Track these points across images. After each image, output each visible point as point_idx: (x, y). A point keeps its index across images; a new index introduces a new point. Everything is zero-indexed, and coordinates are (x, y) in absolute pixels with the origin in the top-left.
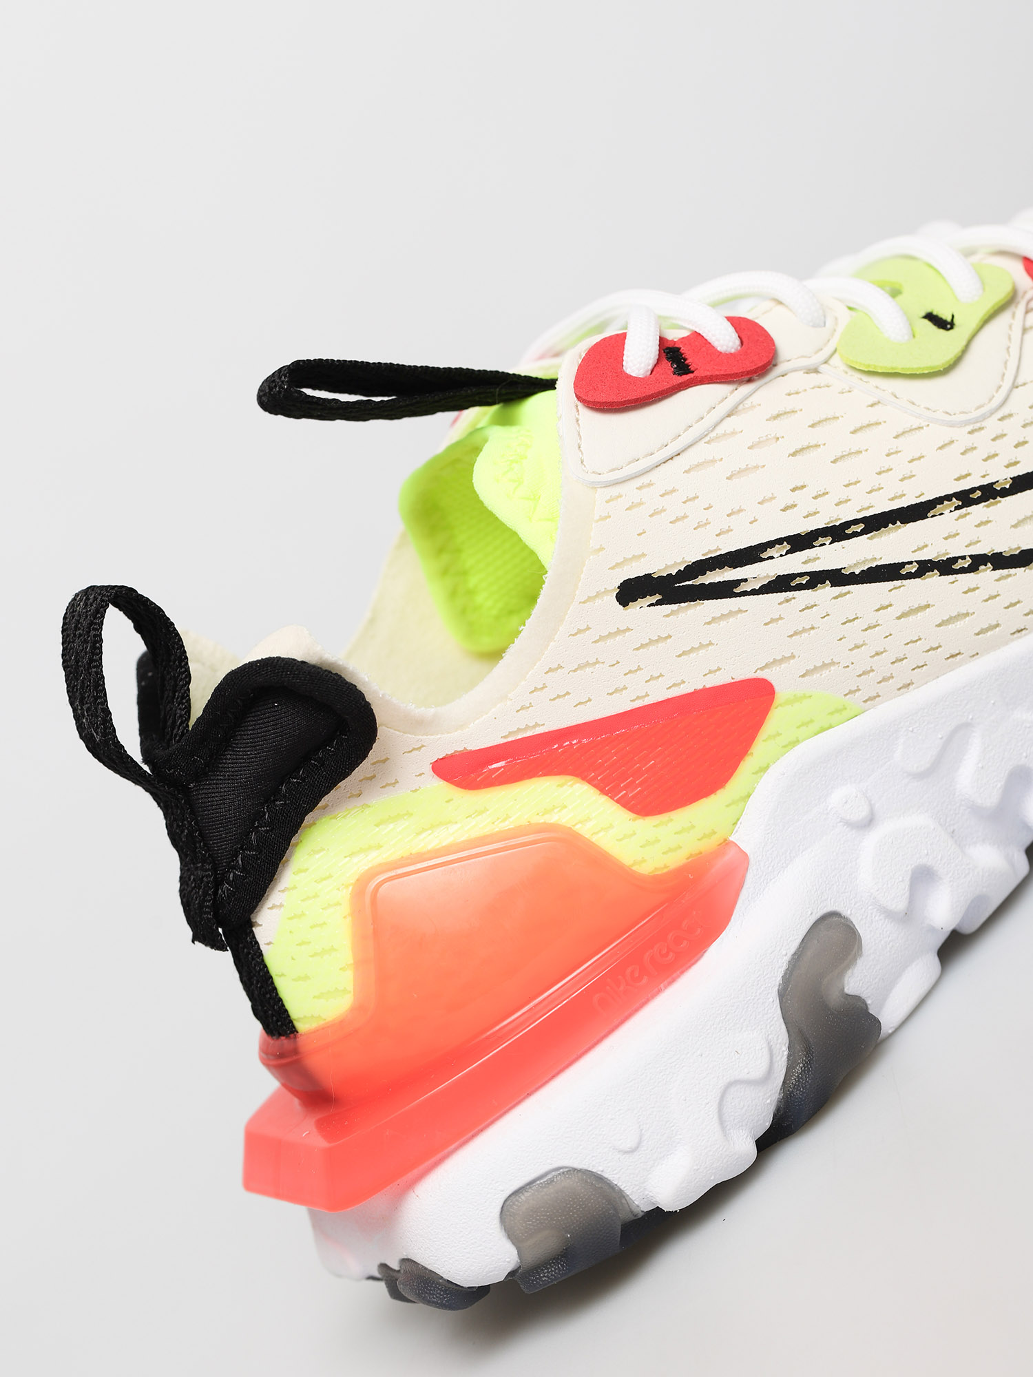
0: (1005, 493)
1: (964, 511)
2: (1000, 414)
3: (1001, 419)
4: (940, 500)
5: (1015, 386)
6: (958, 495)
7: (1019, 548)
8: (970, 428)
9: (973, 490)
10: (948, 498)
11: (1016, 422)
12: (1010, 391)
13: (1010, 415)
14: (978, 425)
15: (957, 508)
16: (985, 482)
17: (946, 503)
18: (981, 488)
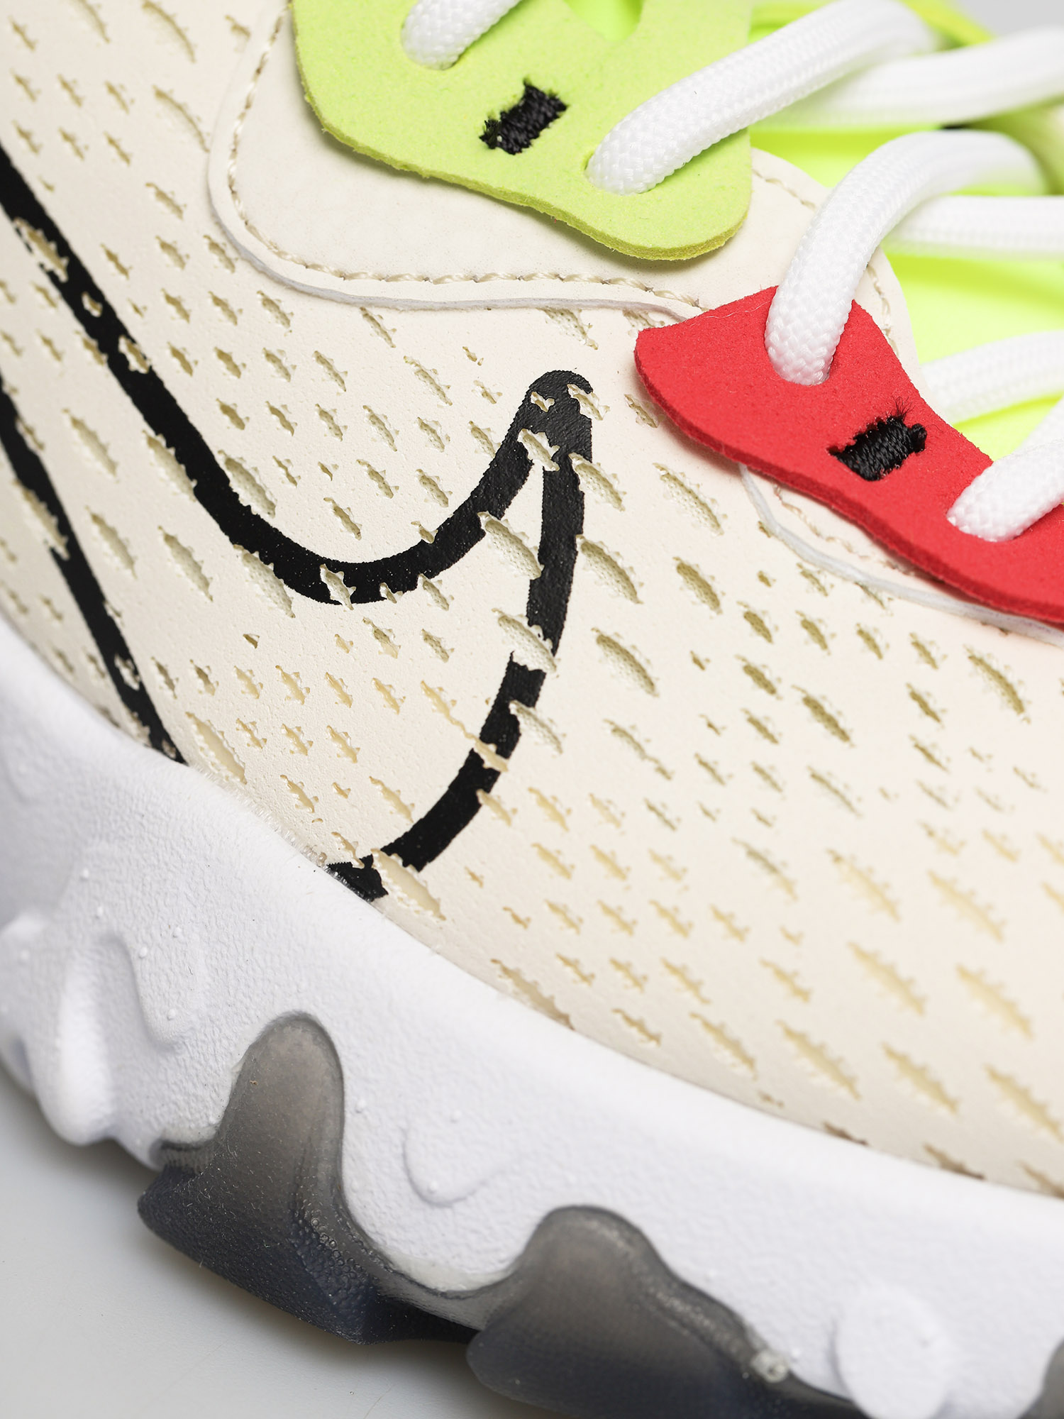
0: (118, 365)
1: (54, 293)
2: (274, 293)
3: (268, 302)
4: (51, 232)
5: (365, 308)
6: (76, 267)
7: (41, 446)
8: (219, 239)
9: (98, 296)
10: (64, 249)
11: (272, 334)
12: (346, 301)
13: (285, 318)
14: (231, 253)
15: (52, 276)
16: (125, 315)
17: (53, 246)
18: (108, 311)
